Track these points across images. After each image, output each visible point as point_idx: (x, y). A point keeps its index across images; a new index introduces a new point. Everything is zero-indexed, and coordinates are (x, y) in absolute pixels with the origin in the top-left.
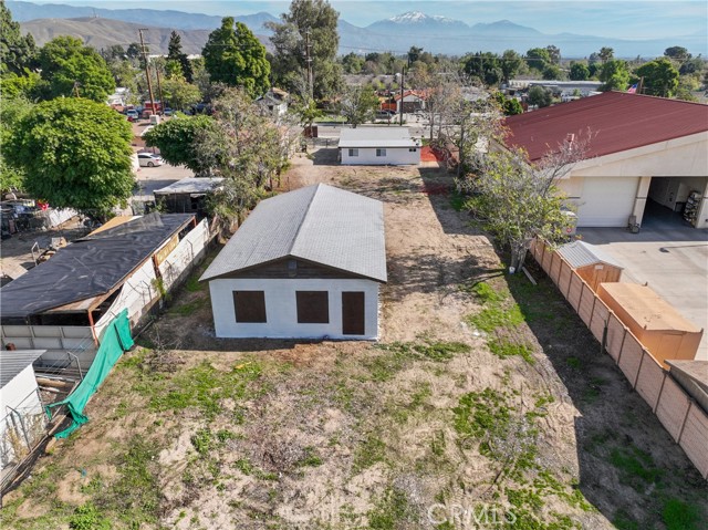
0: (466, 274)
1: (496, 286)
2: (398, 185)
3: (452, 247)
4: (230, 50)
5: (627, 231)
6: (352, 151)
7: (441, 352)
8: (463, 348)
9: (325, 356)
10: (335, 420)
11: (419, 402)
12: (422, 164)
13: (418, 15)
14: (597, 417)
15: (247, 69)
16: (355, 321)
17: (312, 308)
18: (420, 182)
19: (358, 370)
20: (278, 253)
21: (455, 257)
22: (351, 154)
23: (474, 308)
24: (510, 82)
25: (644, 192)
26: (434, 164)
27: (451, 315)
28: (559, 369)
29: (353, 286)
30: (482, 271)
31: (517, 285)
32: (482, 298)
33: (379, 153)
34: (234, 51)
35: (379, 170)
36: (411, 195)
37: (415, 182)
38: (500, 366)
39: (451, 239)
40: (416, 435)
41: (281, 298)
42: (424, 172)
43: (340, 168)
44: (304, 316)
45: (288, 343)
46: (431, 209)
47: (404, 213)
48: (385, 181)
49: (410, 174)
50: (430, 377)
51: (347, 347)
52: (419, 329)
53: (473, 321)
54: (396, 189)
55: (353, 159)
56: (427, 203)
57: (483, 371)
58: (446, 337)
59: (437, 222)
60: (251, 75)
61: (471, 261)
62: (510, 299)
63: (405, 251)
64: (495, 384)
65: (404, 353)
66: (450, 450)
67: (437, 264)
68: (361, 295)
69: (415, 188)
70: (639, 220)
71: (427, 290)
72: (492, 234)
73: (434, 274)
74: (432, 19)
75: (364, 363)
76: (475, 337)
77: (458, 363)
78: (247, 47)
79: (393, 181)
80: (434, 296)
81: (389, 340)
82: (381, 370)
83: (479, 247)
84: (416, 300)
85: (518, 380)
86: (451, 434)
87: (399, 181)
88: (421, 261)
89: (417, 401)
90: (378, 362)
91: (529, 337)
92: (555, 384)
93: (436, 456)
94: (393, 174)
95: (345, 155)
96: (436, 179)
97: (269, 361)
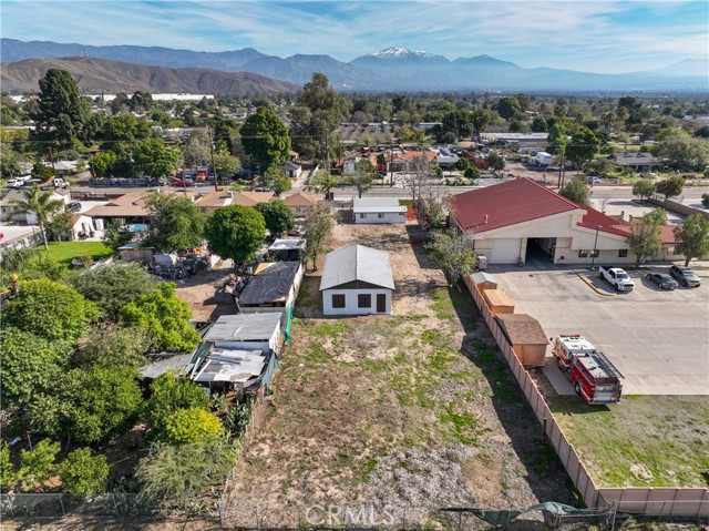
0: (430, 289)
1: (444, 294)
2: (394, 239)
3: (422, 275)
4: (261, 130)
5: (516, 266)
6: (362, 215)
7: (417, 318)
8: (427, 317)
9: (371, 320)
10: (379, 337)
11: (409, 332)
12: (408, 223)
13: (401, 50)
14: (472, 335)
15: (275, 145)
16: (381, 307)
17: (364, 301)
18: (407, 236)
19: (384, 324)
20: (351, 279)
21: (425, 280)
22: (362, 217)
23: (432, 302)
24: (481, 135)
25: (525, 245)
26: (415, 222)
27: (423, 305)
28: (462, 322)
29: (381, 292)
30: (438, 287)
31: (453, 293)
32: (436, 299)
33: (380, 217)
34: (266, 132)
35: (381, 228)
36: (401, 246)
37: (403, 236)
38: (440, 322)
39: (424, 271)
40: (408, 341)
41: (352, 297)
42: (409, 228)
43: (355, 226)
44: (360, 305)
45: (356, 316)
46: (413, 255)
47: (398, 257)
48: (385, 236)
49: (400, 231)
50: (413, 326)
51: (379, 317)
52: (408, 310)
53: (431, 307)
54: (392, 241)
55: (364, 220)
56: (411, 250)
57: (433, 323)
58: (420, 313)
59: (417, 262)
60: (278, 149)
61: (433, 282)
62: (449, 299)
63: (400, 278)
64: (437, 327)
65: (402, 319)
66: (420, 344)
67: (416, 284)
68: (384, 295)
69: (404, 240)
70: (523, 260)
71: (411, 295)
72: (444, 269)
73: (414, 289)
74: (414, 54)
75: (386, 322)
76: (432, 313)
77: (424, 321)
78: (275, 128)
79: (390, 236)
80: (415, 298)
81: (395, 314)
82: (393, 324)
83: (437, 275)
84: (406, 300)
85: (446, 326)
86: (420, 340)
87: (394, 236)
88: (408, 283)
89: (408, 332)
90: (392, 322)
91: (454, 312)
92: (460, 326)
93: (415, 345)
94: (390, 231)
95: (358, 217)
96: (416, 234)
97: (349, 322)
